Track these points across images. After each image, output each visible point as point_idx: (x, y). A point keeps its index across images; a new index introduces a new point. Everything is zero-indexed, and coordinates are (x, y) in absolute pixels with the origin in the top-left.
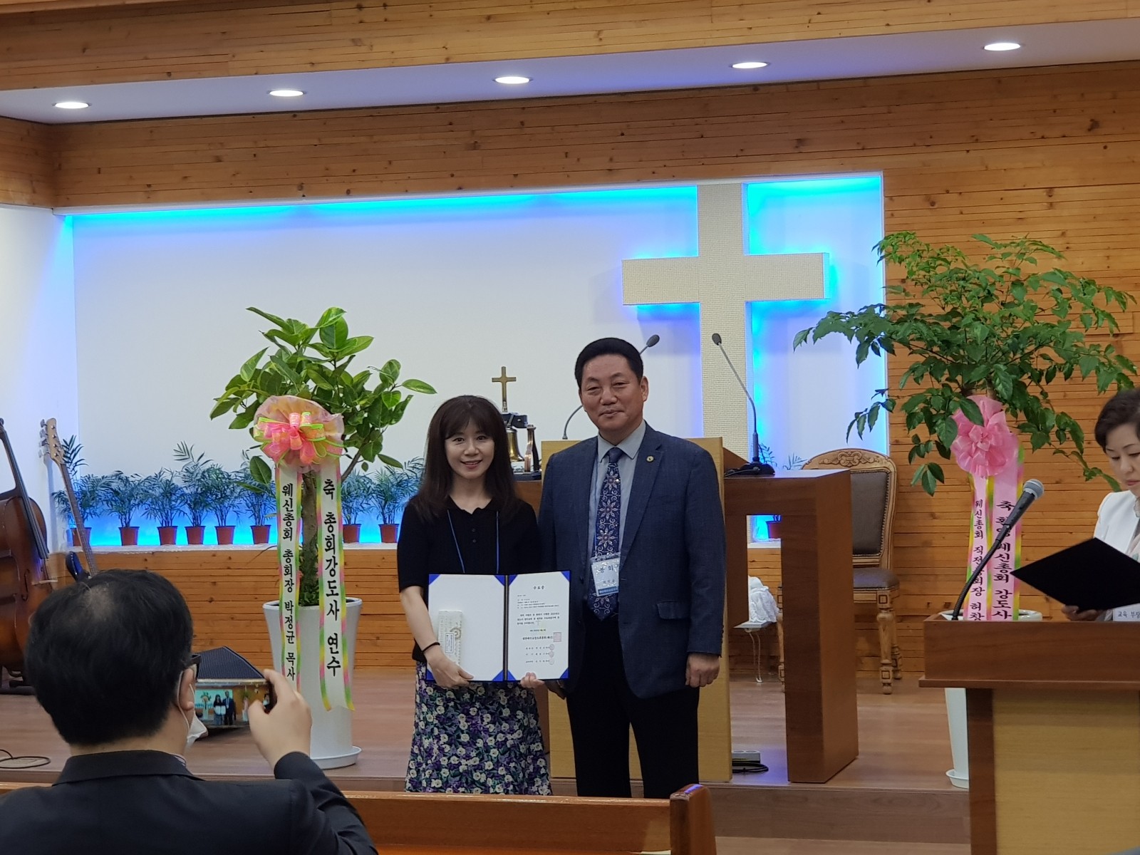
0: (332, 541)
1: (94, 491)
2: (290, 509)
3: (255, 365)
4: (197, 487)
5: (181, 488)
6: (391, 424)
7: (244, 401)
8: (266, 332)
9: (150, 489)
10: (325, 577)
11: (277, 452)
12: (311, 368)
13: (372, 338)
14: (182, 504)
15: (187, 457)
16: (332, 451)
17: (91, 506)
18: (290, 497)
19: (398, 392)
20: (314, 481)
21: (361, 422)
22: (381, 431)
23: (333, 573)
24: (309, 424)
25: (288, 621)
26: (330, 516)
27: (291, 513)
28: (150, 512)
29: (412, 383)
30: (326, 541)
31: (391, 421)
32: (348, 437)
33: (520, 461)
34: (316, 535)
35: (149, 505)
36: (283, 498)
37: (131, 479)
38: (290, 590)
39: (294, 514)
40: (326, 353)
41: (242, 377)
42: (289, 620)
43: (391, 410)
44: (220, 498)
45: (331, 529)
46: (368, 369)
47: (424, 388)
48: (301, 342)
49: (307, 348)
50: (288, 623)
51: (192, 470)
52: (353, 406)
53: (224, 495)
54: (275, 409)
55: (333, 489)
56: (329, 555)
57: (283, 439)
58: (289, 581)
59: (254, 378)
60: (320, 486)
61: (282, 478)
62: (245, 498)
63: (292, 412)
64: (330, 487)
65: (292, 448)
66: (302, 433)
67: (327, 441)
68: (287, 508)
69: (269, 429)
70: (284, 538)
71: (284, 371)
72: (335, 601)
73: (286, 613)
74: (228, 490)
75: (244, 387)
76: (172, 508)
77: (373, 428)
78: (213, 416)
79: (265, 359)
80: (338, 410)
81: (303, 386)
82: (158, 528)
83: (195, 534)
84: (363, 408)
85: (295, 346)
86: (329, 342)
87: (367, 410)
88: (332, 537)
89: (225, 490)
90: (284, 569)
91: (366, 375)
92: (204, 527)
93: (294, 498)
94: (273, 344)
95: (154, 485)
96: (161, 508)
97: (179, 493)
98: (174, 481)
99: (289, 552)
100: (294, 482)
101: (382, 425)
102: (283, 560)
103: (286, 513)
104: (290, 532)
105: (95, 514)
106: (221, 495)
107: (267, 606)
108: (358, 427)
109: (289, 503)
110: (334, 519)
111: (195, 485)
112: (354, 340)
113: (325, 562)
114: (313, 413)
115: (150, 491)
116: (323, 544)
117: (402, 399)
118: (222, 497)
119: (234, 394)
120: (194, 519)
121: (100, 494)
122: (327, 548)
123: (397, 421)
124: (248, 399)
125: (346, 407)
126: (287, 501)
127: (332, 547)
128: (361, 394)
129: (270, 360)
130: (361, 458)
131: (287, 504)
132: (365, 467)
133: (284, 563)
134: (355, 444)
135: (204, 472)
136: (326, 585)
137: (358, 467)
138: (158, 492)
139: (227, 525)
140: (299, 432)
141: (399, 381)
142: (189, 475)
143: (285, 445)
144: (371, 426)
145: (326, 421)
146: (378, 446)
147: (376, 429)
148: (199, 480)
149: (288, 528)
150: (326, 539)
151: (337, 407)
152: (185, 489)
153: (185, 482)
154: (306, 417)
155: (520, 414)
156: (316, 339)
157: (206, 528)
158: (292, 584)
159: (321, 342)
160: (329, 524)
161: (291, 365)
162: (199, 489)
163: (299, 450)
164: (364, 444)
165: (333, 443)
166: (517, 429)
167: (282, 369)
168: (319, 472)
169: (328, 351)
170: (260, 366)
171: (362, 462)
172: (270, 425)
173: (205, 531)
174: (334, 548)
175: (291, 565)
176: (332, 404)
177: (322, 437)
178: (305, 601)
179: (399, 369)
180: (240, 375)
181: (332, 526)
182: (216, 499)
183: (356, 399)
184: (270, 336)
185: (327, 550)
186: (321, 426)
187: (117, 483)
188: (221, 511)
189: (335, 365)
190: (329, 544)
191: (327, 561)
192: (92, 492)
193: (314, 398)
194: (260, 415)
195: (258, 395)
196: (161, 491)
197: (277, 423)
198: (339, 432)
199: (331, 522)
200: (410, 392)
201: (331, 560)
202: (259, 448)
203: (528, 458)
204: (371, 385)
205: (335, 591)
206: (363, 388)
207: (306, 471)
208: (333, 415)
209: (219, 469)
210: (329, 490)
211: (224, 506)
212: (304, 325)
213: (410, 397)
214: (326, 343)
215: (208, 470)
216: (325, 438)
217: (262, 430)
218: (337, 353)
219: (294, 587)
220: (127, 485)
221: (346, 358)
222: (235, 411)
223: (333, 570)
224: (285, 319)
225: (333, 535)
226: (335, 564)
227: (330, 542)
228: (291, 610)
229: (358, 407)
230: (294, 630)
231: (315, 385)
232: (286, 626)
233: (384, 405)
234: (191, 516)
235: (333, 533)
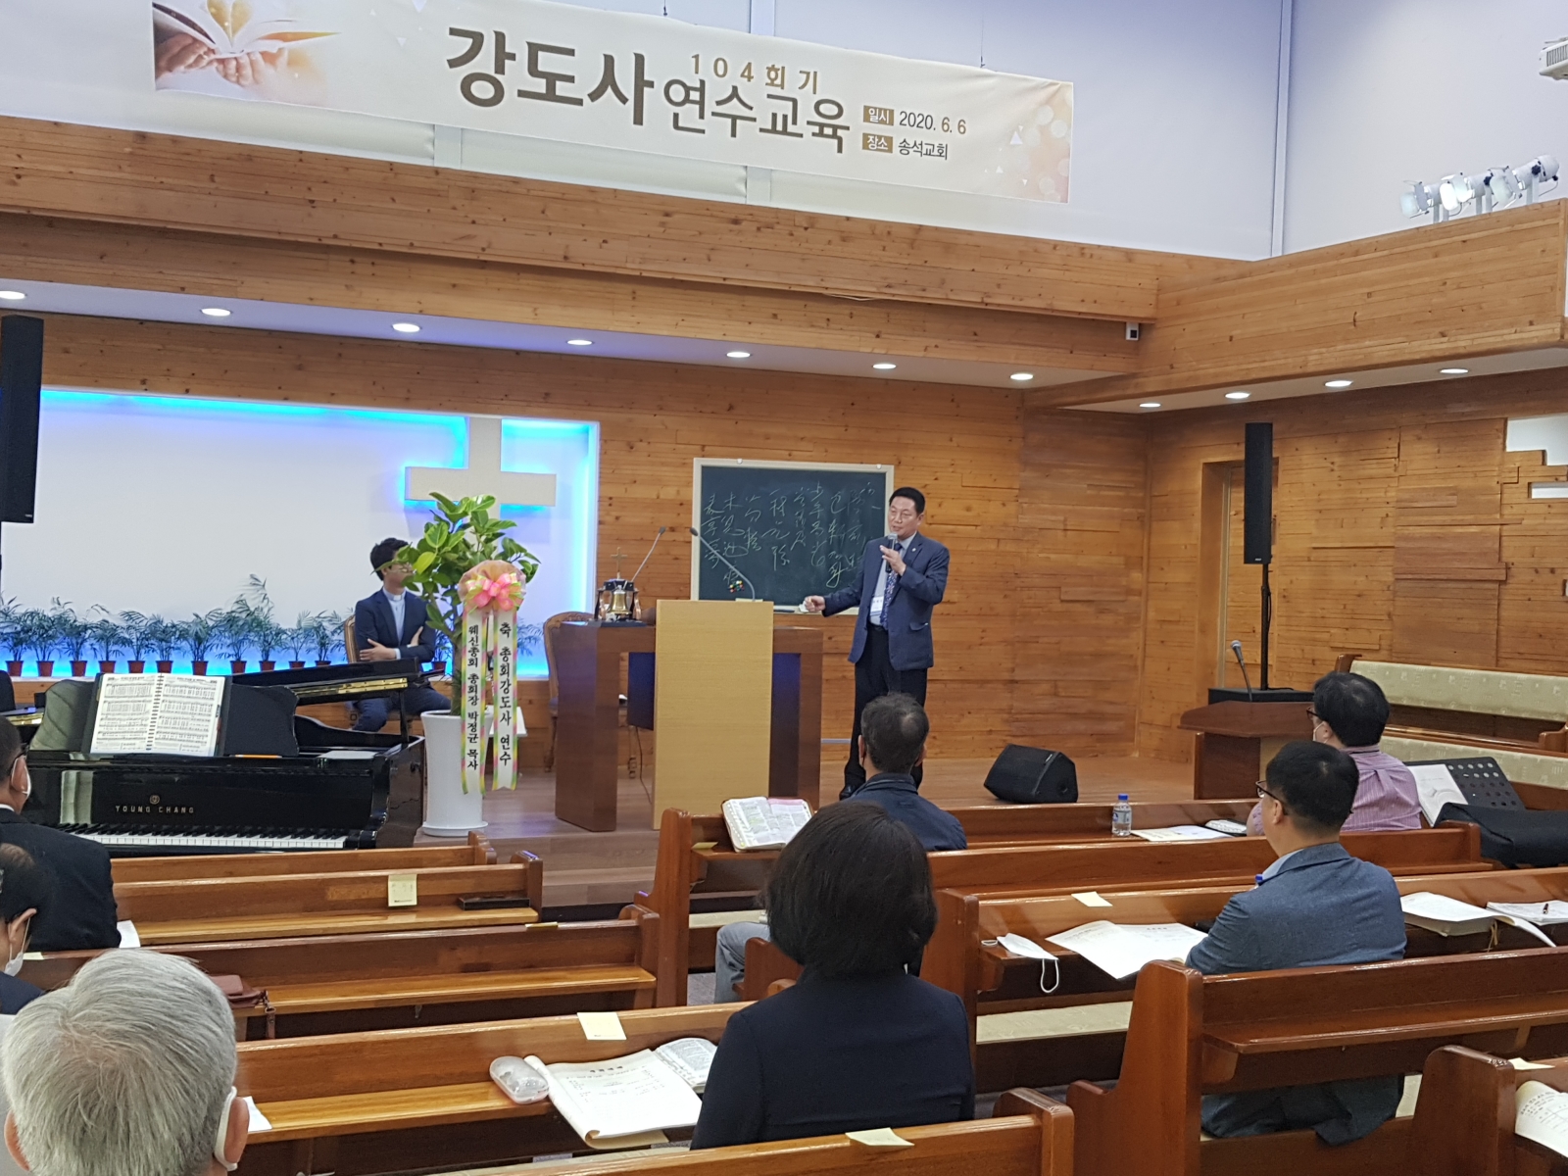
0: (507, 668)
10: (501, 693)
18: (476, 635)
26: (506, 650)
36: (468, 636)
38: (474, 703)
39: (479, 648)
42: (473, 726)
45: (505, 659)
55: (510, 630)
56: (505, 677)
58: (473, 697)
61: (471, 620)
64: (506, 629)
68: (473, 643)
70: (469, 665)
72: (508, 712)
73: (469, 721)
88: (506, 665)
90: (467, 689)
93: (479, 635)
99: (474, 677)
100: (480, 624)
102: (468, 681)
103: (472, 647)
104: (474, 661)
113: (499, 683)
122: (502, 673)
131: (473, 639)
133: (468, 684)
136: (501, 700)
149: (474, 658)
150: (501, 666)
158: (477, 699)
160: (504, 656)
174: (508, 673)
175: (476, 685)
181: (507, 657)
190: (504, 670)
191: (502, 682)
199: (506, 654)
201: (505, 682)
205: (508, 704)
223: (507, 689)
228: (476, 718)
230: (478, 732)
232: (468, 731)
235: (507, 662)
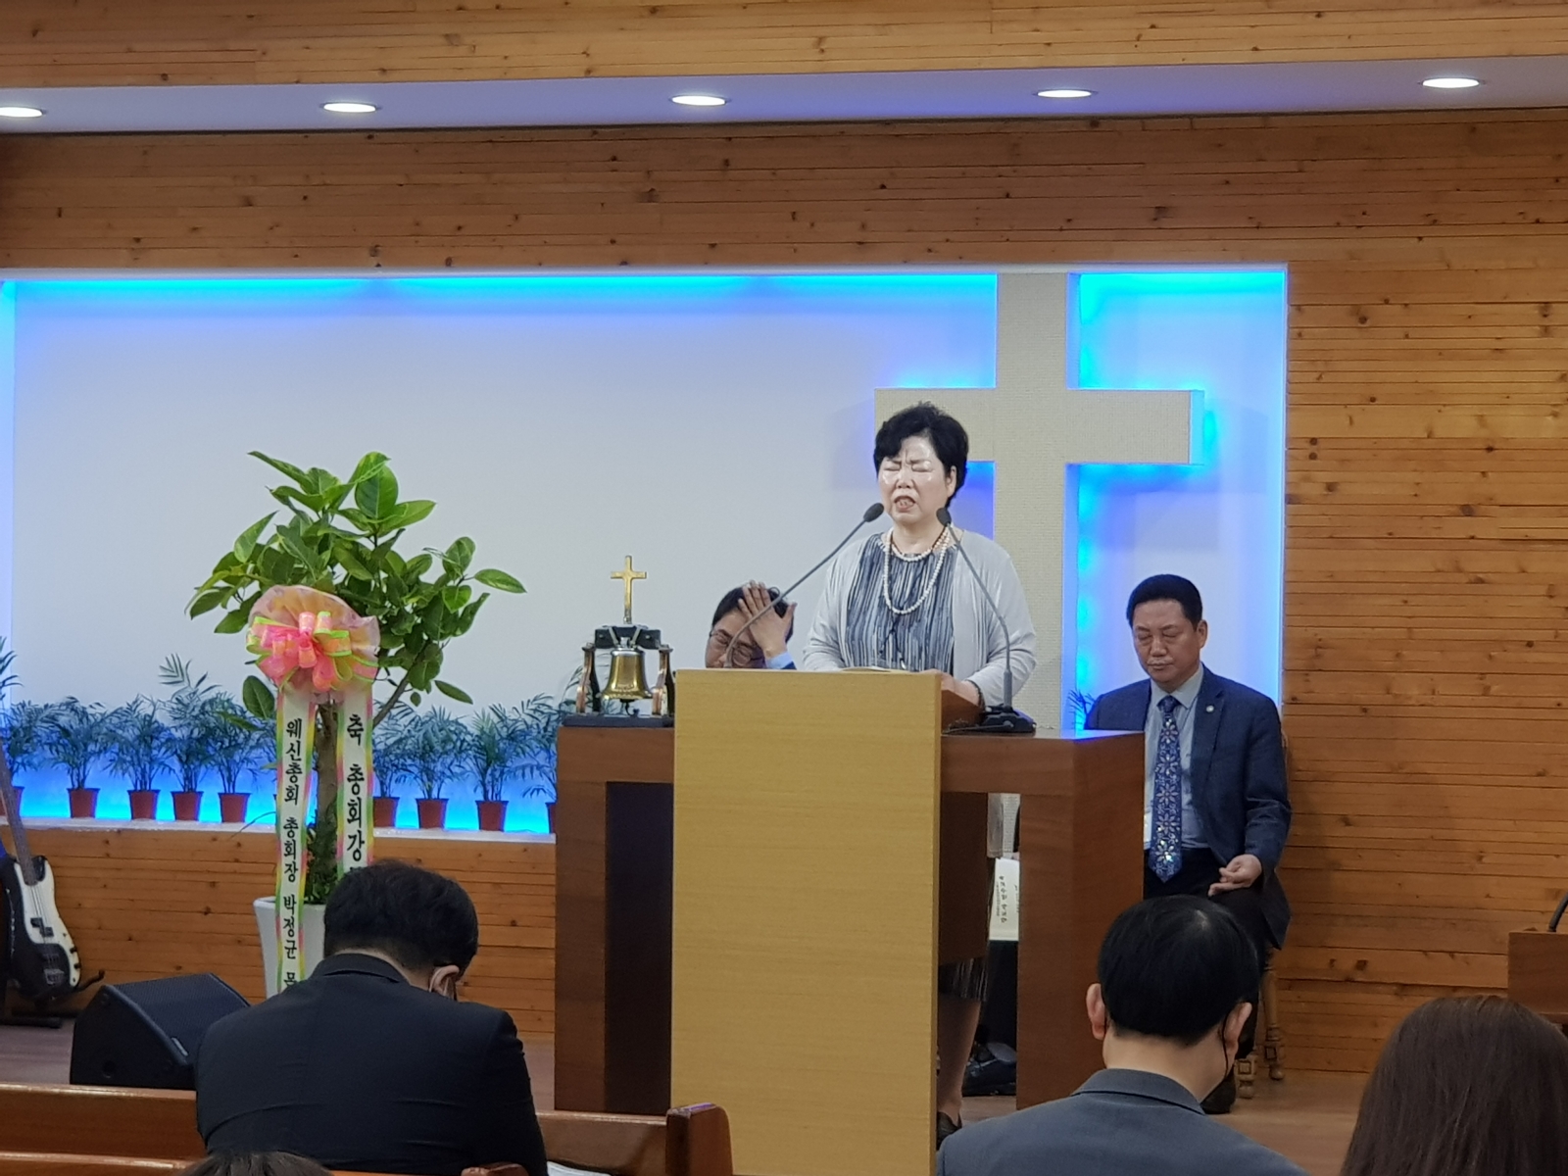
0: (357, 808)
1: (30, 727)
2: (296, 757)
3: (256, 537)
4: (191, 727)
5: (168, 729)
6: (455, 635)
7: (241, 591)
8: (275, 488)
9: (119, 728)
10: (346, 861)
11: (279, 670)
12: (342, 547)
13: (433, 505)
14: (169, 753)
15: (180, 679)
16: (360, 672)
17: (26, 752)
18: (297, 738)
19: (467, 588)
20: (335, 715)
21: (410, 631)
22: (440, 646)
23: (357, 856)
24: (327, 631)
25: (288, 925)
26: (356, 770)
27: (298, 762)
28: (118, 762)
29: (490, 576)
30: (349, 808)
31: (456, 631)
32: (392, 652)
33: (646, 697)
34: (335, 799)
35: (117, 754)
36: (287, 740)
37: (90, 711)
38: (292, 878)
39: (302, 764)
40: (364, 524)
41: (237, 555)
42: (290, 923)
43: (456, 614)
44: (227, 748)
45: (356, 789)
46: (426, 552)
47: (508, 583)
48: (327, 506)
49: (337, 516)
50: (288, 928)
51: (186, 701)
52: (401, 605)
53: (233, 743)
54: (279, 604)
55: (362, 730)
56: (353, 828)
57: (287, 650)
58: (290, 866)
59: (252, 558)
60: (343, 724)
61: (291, 709)
62: (267, 749)
63: (303, 611)
64: (356, 727)
65: (303, 666)
66: (317, 644)
67: (355, 657)
68: (292, 756)
69: (268, 635)
70: (286, 800)
71: (296, 549)
73: (285, 913)
74: (242, 736)
75: (236, 571)
76: (152, 761)
77: (429, 641)
78: (194, 613)
79: (270, 530)
80: (378, 611)
81: (325, 573)
82: (130, 792)
83: (187, 804)
84: (416, 611)
85: (317, 512)
86: (369, 509)
87: (422, 612)
88: (357, 801)
89: (236, 734)
90: (283, 847)
91: (424, 561)
92: (201, 793)
93: (303, 740)
94: (287, 508)
95: (126, 721)
96: (135, 759)
97: (163, 737)
98: (158, 717)
99: (292, 821)
100: (304, 716)
101: (443, 637)
102: (284, 833)
103: (291, 762)
104: (294, 792)
105: (30, 764)
106: (230, 742)
107: (259, 903)
108: (407, 639)
109: (295, 748)
110: (361, 774)
111: (189, 724)
112: (403, 506)
113: (346, 838)
114: (335, 613)
115: (120, 732)
116: (344, 812)
117: (473, 599)
118: (230, 745)
119: (225, 580)
120: (185, 779)
121: (39, 733)
122: (350, 818)
123: (464, 631)
124: (247, 589)
125: (391, 607)
126: (292, 745)
127: (357, 816)
128: (413, 586)
129: (275, 531)
130: (409, 686)
131: (292, 749)
132: (415, 699)
133: (284, 838)
134: (401, 663)
135: (204, 704)
137: (405, 698)
138: (130, 734)
139: (237, 790)
140: (313, 642)
141: (471, 571)
142: (182, 707)
143: (291, 659)
144: (425, 637)
145: (353, 627)
146: (434, 668)
147: (435, 642)
148: (196, 717)
149: (293, 785)
150: (349, 805)
151: (376, 607)
152: (173, 731)
153: (175, 718)
154: (324, 619)
155: (651, 628)
156: (349, 502)
157: (204, 795)
158: (295, 870)
159: (356, 507)
160: (353, 783)
161: (309, 540)
162: (196, 732)
163: (312, 669)
164: (414, 665)
165: (362, 661)
166: (646, 651)
167: (294, 547)
168: (342, 703)
169: (366, 521)
170: (262, 539)
171: (410, 693)
172: (271, 629)
173: (204, 800)
174: (359, 819)
175: (294, 841)
176: (370, 603)
177: (345, 651)
178: (315, 898)
179: (472, 552)
180: (232, 554)
181: (358, 786)
182: (221, 747)
183: (405, 595)
184: (282, 495)
185: (349, 821)
186: (346, 634)
187: (68, 715)
188: (229, 769)
189: (375, 543)
190: (353, 812)
191: (350, 837)
192: (28, 729)
193: (343, 591)
194: (257, 614)
195: (261, 585)
196: (137, 732)
197: (281, 627)
198: (372, 644)
199: (356, 779)
200: (486, 588)
201: (355, 837)
202: (254, 666)
203: (658, 694)
204: (431, 576)
206: (418, 579)
207: (323, 701)
208: (365, 619)
209: (228, 701)
210: (355, 731)
211: (235, 761)
212: (335, 480)
213: (485, 596)
214: (363, 507)
215: (211, 702)
216: (349, 653)
217: (258, 636)
218: (380, 524)
219: (298, 874)
220: (85, 720)
221: (393, 533)
222: (224, 607)
223: (357, 851)
224: (305, 470)
225: (359, 799)
226: (361, 842)
227: (355, 810)
228: (293, 908)
229: (408, 608)
230: (296, 938)
231: (345, 572)
232: (284, 932)
233: (445, 607)
234: (181, 776)
235: (359, 795)
